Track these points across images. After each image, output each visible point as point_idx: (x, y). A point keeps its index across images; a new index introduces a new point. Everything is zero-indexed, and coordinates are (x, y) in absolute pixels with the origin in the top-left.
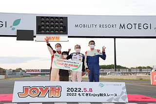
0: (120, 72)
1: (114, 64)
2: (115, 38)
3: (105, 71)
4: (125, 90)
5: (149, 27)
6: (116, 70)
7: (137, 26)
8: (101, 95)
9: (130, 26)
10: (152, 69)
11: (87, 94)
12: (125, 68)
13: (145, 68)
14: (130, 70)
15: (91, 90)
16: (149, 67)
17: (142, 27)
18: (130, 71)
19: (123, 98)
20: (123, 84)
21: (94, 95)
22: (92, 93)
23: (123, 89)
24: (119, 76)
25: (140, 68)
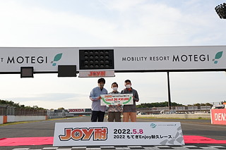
0: (175, 110)
1: (168, 101)
2: (168, 71)
3: (158, 109)
4: (181, 131)
5: (207, 59)
6: (170, 109)
7: (192, 57)
8: (153, 137)
9: (184, 58)
10: (212, 106)
11: (137, 136)
12: (181, 105)
13: (204, 105)
14: (186, 107)
15: (141, 131)
16: (208, 104)
17: (198, 59)
18: (187, 109)
19: (179, 140)
20: (179, 124)
21: (145, 137)
22: (142, 135)
23: (178, 129)
24: (174, 116)
25: (198, 105)
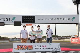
0: (58, 38)
1: (55, 35)
2: (55, 24)
4: (60, 46)
5: (69, 19)
6: (56, 38)
7: (64, 19)
8: (50, 48)
9: (61, 19)
10: (71, 37)
11: (44, 48)
13: (68, 36)
15: (45, 46)
16: (70, 36)
17: (66, 19)
18: (62, 38)
19: (59, 49)
21: (47, 48)
22: (46, 48)
23: (59, 45)
24: (57, 40)
25: (66, 36)
